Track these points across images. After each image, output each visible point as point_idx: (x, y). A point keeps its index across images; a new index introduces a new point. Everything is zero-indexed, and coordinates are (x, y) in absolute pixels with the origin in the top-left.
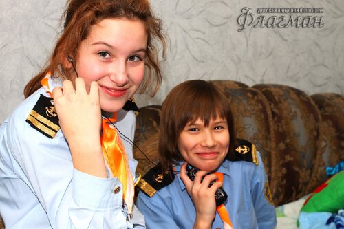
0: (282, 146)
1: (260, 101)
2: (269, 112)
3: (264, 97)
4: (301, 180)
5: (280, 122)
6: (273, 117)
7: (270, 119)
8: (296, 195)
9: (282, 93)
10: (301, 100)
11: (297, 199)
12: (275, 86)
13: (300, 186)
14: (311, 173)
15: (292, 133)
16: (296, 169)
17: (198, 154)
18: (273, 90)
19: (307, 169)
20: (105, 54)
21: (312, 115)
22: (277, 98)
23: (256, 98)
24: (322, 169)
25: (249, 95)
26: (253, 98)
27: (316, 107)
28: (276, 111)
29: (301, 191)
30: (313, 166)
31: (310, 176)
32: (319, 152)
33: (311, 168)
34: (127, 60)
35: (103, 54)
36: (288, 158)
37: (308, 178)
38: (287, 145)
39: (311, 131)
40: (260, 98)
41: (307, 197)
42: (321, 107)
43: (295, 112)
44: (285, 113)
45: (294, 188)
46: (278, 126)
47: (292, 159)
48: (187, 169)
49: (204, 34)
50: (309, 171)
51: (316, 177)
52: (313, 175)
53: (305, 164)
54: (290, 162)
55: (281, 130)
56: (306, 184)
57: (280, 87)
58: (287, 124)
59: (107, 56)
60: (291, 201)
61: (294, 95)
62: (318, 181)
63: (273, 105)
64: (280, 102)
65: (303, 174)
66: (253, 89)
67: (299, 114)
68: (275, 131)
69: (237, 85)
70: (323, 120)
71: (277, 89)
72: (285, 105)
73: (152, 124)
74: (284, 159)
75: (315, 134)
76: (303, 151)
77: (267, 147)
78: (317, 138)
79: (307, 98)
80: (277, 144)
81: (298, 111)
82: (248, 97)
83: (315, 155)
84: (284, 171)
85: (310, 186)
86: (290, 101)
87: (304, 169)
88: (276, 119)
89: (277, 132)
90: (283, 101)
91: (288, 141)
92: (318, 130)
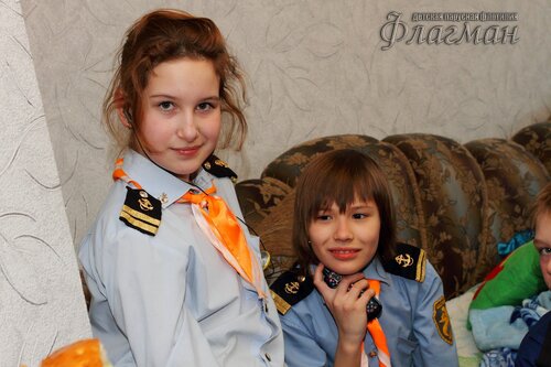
0: (434, 220)
1: (397, 160)
2: (412, 174)
3: (402, 154)
4: (464, 266)
5: (428, 187)
6: (418, 181)
7: (415, 184)
8: (460, 288)
9: (425, 145)
10: (453, 152)
11: (462, 293)
12: (415, 136)
13: (464, 273)
14: (478, 254)
15: (446, 201)
16: (457, 251)
17: (331, 251)
18: (412, 142)
19: (471, 250)
20: (168, 104)
21: (470, 172)
22: (420, 154)
23: (391, 156)
24: (492, 246)
25: (382, 152)
26: (387, 157)
27: (474, 160)
28: (421, 172)
29: (465, 282)
30: (479, 244)
31: (477, 258)
32: (486, 224)
33: (477, 246)
34: (195, 108)
35: (166, 104)
36: (444, 236)
37: (474, 261)
38: (440, 218)
39: (472, 195)
40: (396, 155)
41: (475, 289)
42: (480, 160)
43: (446, 171)
44: (433, 173)
45: (455, 278)
46: (426, 193)
47: (449, 237)
48: (324, 272)
49: (308, 71)
50: (474, 252)
51: (484, 260)
52: (481, 257)
53: (468, 241)
54: (447, 241)
55: (430, 198)
56: (471, 271)
57: (423, 137)
58: (438, 188)
59: (171, 107)
60: (454, 297)
61: (442, 147)
62: (487, 264)
63: (415, 164)
64: (426, 159)
65: (468, 257)
66: (385, 144)
67: (453, 174)
68: (422, 201)
69: (362, 141)
70: (487, 178)
71: (418, 141)
72: (431, 162)
73: (254, 207)
74: (439, 238)
75: (478, 199)
76: (463, 224)
77: (413, 224)
78: (480, 204)
79: (461, 150)
80: (427, 218)
81: (451, 169)
82: (381, 156)
83: (480, 228)
84: (441, 254)
85: (477, 272)
86: (438, 156)
87: (467, 250)
88: (422, 182)
89: (424, 201)
90: (428, 157)
91: (441, 212)
92: (480, 193)
